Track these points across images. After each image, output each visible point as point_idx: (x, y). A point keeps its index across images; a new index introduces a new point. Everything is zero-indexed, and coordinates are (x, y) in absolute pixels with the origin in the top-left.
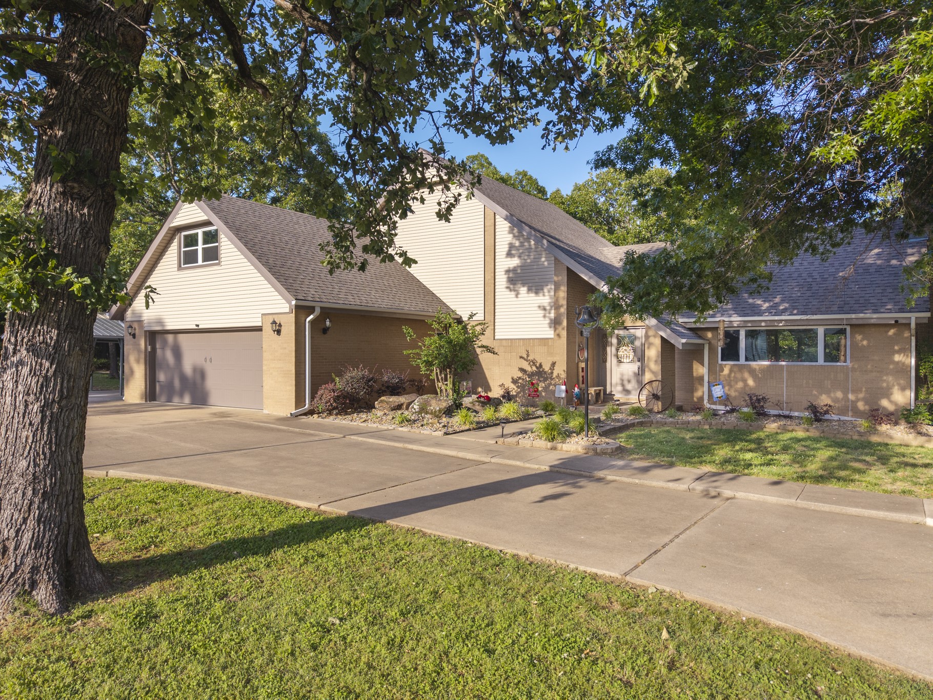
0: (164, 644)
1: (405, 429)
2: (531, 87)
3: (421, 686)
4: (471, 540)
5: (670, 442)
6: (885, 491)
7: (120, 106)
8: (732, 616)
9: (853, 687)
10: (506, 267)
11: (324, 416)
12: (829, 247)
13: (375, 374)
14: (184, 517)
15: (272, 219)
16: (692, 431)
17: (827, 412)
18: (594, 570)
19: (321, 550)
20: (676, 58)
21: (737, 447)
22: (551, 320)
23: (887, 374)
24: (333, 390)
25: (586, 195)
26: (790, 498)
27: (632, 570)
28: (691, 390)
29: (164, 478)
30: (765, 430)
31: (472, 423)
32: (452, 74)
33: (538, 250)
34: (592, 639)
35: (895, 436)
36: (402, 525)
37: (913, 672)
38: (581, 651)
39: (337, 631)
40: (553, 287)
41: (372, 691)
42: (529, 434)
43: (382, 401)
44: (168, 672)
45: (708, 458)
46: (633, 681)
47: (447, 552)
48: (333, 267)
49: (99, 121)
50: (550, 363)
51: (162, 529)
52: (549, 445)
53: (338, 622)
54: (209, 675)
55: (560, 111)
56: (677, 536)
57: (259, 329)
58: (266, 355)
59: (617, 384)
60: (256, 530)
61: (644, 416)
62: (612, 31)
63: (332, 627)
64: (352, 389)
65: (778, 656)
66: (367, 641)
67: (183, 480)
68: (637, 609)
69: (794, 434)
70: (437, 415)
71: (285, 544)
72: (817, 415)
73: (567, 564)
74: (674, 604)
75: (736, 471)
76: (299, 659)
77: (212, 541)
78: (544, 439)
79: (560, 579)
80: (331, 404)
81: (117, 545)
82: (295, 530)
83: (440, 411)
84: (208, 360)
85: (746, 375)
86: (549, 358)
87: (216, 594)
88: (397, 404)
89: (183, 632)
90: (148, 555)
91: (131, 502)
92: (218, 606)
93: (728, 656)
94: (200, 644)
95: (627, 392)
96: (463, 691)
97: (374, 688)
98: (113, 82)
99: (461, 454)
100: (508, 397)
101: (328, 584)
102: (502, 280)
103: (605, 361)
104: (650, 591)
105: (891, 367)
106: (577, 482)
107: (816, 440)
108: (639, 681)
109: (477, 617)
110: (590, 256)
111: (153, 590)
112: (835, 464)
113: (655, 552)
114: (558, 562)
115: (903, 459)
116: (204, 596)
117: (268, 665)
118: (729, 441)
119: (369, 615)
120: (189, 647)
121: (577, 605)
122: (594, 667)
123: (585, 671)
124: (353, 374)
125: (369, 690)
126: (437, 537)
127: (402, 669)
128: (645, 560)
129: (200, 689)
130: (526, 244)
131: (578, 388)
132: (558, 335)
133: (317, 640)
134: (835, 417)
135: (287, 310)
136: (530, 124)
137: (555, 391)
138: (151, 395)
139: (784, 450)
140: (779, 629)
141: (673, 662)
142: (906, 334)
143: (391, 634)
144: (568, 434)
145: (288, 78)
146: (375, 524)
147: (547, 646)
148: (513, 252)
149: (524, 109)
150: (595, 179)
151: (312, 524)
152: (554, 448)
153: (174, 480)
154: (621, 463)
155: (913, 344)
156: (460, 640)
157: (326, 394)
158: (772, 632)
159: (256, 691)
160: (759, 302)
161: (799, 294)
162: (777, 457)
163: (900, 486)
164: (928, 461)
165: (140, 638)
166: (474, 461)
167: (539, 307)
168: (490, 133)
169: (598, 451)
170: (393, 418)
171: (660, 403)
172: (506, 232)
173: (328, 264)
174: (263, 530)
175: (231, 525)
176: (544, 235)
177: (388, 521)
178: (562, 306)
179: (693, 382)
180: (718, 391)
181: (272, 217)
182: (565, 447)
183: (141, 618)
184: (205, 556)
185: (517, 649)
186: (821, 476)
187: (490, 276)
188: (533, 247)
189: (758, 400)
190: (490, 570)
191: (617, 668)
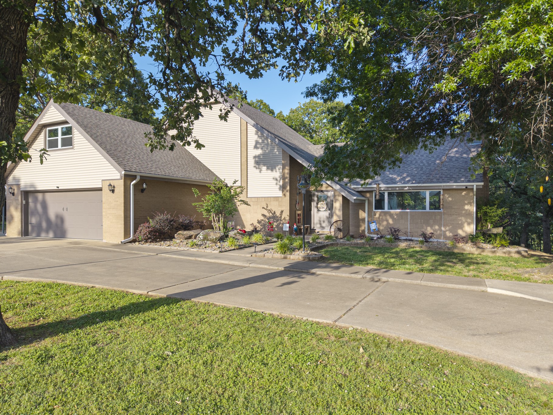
0: (61, 372)
1: (195, 250)
2: (273, 46)
3: (228, 384)
4: (244, 308)
5: (349, 254)
6: (465, 276)
7: (22, 34)
8: (395, 339)
9: (463, 369)
10: (254, 155)
11: (142, 243)
12: (433, 146)
13: (174, 217)
14: (60, 301)
15: (108, 122)
16: (360, 248)
17: (431, 237)
18: (317, 320)
19: (153, 316)
20: (364, 28)
21: (386, 256)
22: (280, 186)
23: (462, 216)
24: (148, 227)
25: (298, 116)
26: (417, 280)
27: (339, 319)
28: (359, 226)
29: (42, 280)
30: (399, 247)
31: (235, 246)
32: (224, 36)
33: (273, 145)
34: (322, 354)
35: (466, 249)
36: (201, 301)
37: (491, 361)
38: (317, 361)
39: (171, 359)
40: (281, 167)
41: (199, 389)
42: (271, 250)
43: (179, 234)
44: (67, 387)
45: (371, 262)
46: (348, 374)
47: (231, 314)
48: (153, 148)
49: (9, 43)
50: (280, 211)
51: (46, 309)
52: (283, 256)
53: (171, 354)
54: (94, 387)
55: (290, 61)
56: (360, 301)
57: (100, 189)
58: (104, 206)
59: (317, 223)
60: (109, 307)
61: (333, 240)
62: (327, 11)
63: (167, 357)
64: (160, 226)
65: (423, 357)
66: (190, 363)
67: (55, 280)
68: (344, 339)
69: (415, 249)
70: (214, 241)
71: (130, 314)
72: (426, 239)
73: (301, 317)
74: (364, 335)
75: (387, 268)
76: (150, 375)
77: (81, 314)
78: (279, 253)
79: (298, 326)
80: (147, 236)
81: (17, 318)
82: (135, 306)
83: (216, 239)
84: (65, 209)
85: (388, 217)
86: (279, 208)
87: (89, 343)
88: (189, 235)
89: (72, 364)
90: (39, 324)
91: (22, 294)
92: (92, 350)
93: (397, 359)
94: (85, 370)
95: (323, 228)
96: (253, 386)
97: (199, 387)
98: (18, 18)
99: (231, 263)
100: (255, 231)
101: (161, 334)
102: (251, 162)
103: (310, 210)
104: (350, 329)
105: (464, 212)
106: (301, 276)
107: (427, 252)
108: (351, 374)
109: (254, 347)
110: (302, 150)
111: (47, 342)
112: (438, 263)
113: (350, 310)
114: (297, 316)
115: (471, 260)
116: (82, 344)
117: (130, 379)
118: (381, 253)
119: (189, 349)
120: (77, 373)
121: (310, 338)
122: (325, 368)
123: (321, 370)
124: (161, 217)
125: (196, 388)
126: (223, 307)
127: (215, 376)
128: (345, 314)
129: (89, 395)
130: (265, 141)
131: (296, 225)
132: (285, 195)
133: (160, 364)
134: (435, 240)
135: (119, 177)
136: (272, 68)
137: (283, 227)
138: (25, 232)
139: (410, 257)
140: (421, 345)
141: (368, 363)
142: (471, 194)
143: (205, 359)
144: (294, 250)
145: (122, 32)
146: (185, 301)
147: (297, 359)
148: (258, 146)
149: (269, 59)
150: (302, 107)
151: (144, 302)
152: (285, 258)
153: (49, 281)
154: (324, 265)
155: (475, 200)
156: (247, 359)
157: (144, 229)
158: (418, 346)
159: (126, 394)
160: (395, 176)
161: (416, 172)
162: (407, 261)
163: (471, 273)
164: (484, 261)
165: (44, 369)
166: (239, 266)
167: (274, 178)
168: (248, 72)
169: (311, 259)
170: (187, 244)
171: (342, 233)
172: (254, 134)
173: (150, 146)
174: (113, 306)
175: (92, 305)
176: (276, 136)
177: (192, 299)
178: (287, 178)
179: (359, 221)
180: (373, 226)
181: (108, 120)
182: (292, 257)
183: (42, 358)
184: (78, 322)
185: (280, 362)
186: (432, 270)
187: (244, 160)
188: (270, 143)
189: (395, 231)
190: (258, 322)
191: (338, 368)
